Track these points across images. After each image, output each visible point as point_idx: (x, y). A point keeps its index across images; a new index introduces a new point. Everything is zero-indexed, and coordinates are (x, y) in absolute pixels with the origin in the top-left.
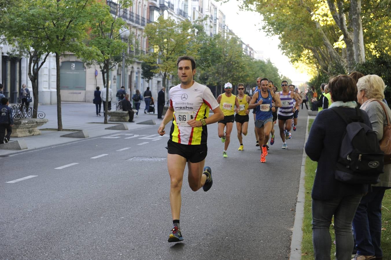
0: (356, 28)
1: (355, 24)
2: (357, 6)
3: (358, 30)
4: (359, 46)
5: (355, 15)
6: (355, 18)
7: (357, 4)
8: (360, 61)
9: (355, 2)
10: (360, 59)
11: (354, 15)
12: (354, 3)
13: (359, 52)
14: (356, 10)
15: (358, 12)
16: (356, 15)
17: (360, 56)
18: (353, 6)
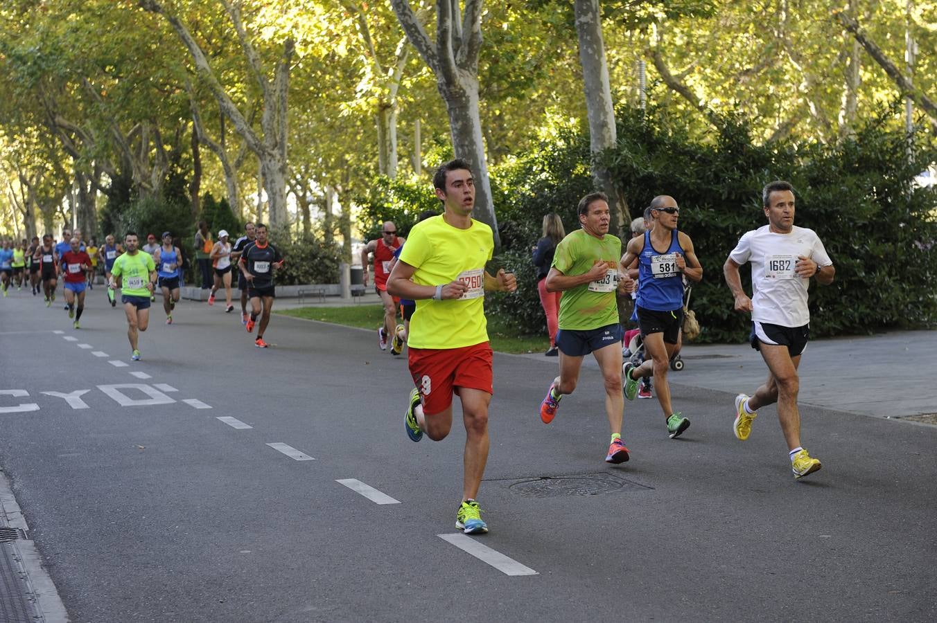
0: (590, 51)
1: (588, 38)
3: (597, 58)
4: (602, 99)
5: (586, 15)
6: (587, 23)
8: (607, 141)
10: (607, 136)
11: (585, 13)
13: (602, 118)
15: (594, 7)
16: (590, 15)
17: (606, 129)
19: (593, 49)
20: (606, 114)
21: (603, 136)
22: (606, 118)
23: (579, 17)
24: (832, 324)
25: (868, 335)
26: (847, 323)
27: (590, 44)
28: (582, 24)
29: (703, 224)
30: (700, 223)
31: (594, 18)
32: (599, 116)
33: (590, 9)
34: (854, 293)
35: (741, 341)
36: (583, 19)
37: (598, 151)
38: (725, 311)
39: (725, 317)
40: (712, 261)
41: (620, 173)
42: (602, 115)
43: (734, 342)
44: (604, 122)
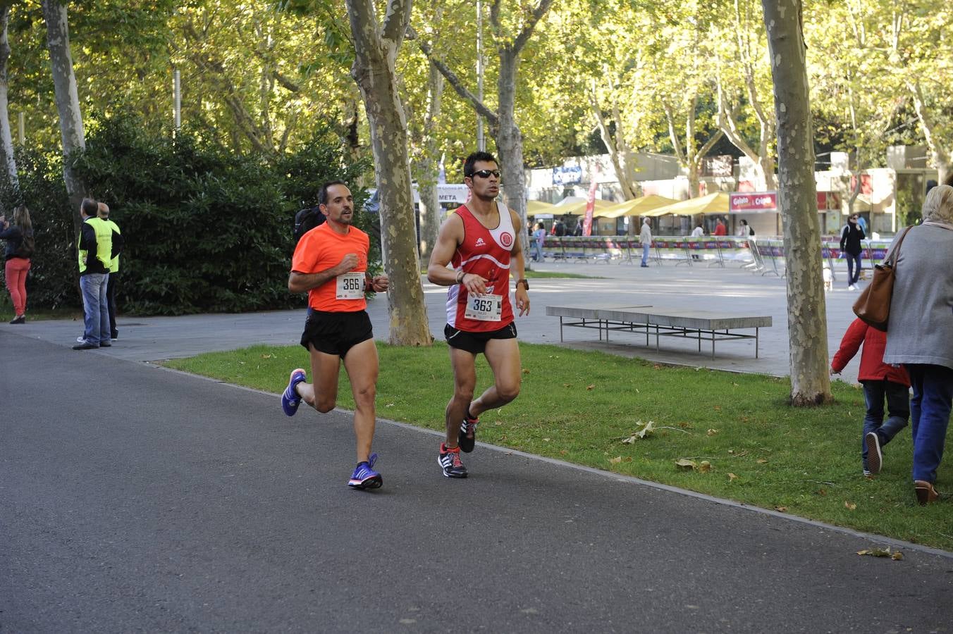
0: (60, 70)
1: (58, 58)
2: (59, 18)
3: (65, 75)
4: (70, 110)
5: (55, 39)
7: (60, 13)
9: (55, 8)
10: (75, 142)
12: (52, 10)
13: (70, 126)
14: (58, 27)
15: (62, 32)
16: (59, 39)
17: (73, 136)
18: (50, 16)
19: (61, 67)
20: (74, 123)
21: (71, 141)
22: (73, 126)
23: (50, 41)
24: (255, 300)
25: (289, 309)
26: (268, 300)
27: (59, 64)
28: (52, 47)
29: (149, 217)
30: (147, 215)
31: (63, 42)
32: (68, 125)
33: (59, 34)
34: (276, 275)
35: (176, 313)
36: (53, 42)
37: (67, 153)
38: (164, 288)
39: (163, 294)
40: (160, 247)
41: (81, 173)
42: (70, 124)
43: (171, 314)
44: (72, 129)
